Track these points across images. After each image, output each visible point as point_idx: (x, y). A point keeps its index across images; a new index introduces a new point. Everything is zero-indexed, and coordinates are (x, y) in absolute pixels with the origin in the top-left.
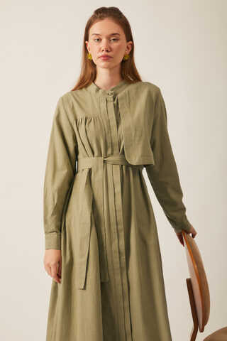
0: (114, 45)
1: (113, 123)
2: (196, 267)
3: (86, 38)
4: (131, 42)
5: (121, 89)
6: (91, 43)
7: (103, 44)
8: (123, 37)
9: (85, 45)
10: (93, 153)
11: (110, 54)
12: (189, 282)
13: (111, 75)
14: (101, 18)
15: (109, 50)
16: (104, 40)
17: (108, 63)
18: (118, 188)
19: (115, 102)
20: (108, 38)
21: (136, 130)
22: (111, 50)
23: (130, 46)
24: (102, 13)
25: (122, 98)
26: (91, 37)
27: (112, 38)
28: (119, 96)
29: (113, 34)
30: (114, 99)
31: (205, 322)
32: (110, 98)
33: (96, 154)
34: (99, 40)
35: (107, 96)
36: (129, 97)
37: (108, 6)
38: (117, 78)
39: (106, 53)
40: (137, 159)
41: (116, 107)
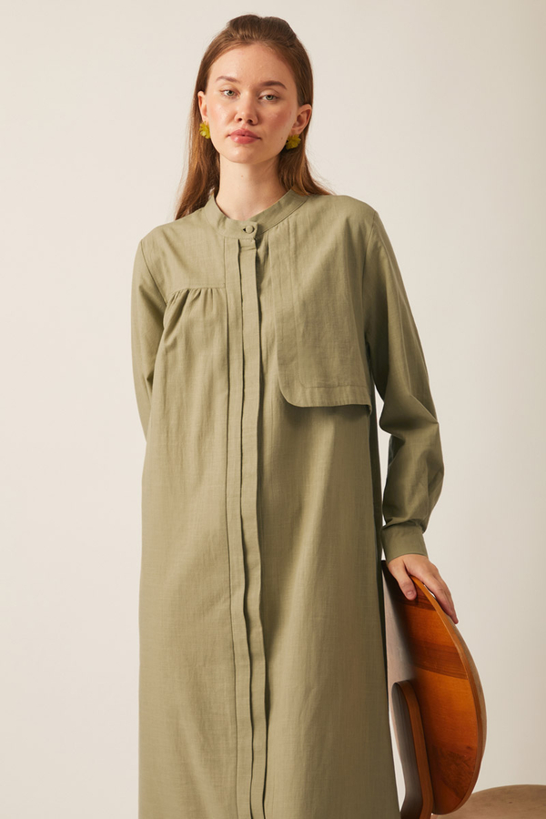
0: (270, 110)
1: (252, 302)
3: (202, 85)
4: (309, 107)
5: (280, 216)
6: (212, 98)
7: (242, 105)
8: (291, 92)
9: (197, 101)
11: (257, 129)
13: (257, 178)
14: (245, 41)
15: (255, 120)
16: (245, 95)
17: (251, 151)
19: (261, 250)
20: (256, 95)
22: (260, 120)
23: (304, 117)
24: (247, 29)
25: (278, 240)
26: (214, 84)
27: (266, 91)
28: (270, 236)
29: (270, 84)
30: (258, 244)
32: (249, 240)
34: (233, 93)
35: (241, 235)
36: (296, 236)
37: (263, 13)
38: (268, 188)
39: (247, 127)
40: (307, 391)
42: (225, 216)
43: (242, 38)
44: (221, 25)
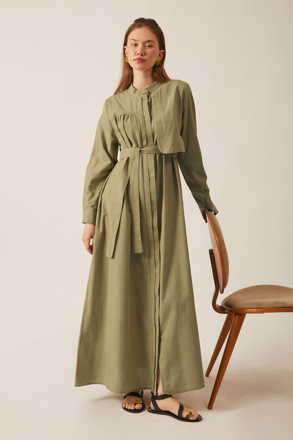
0: (149, 51)
1: (148, 118)
2: (217, 239)
3: (125, 44)
4: (163, 51)
5: (154, 88)
6: (129, 48)
7: (139, 49)
8: (156, 45)
9: (124, 49)
10: (131, 145)
11: (144, 58)
12: (211, 252)
13: (146, 76)
14: (140, 26)
15: (143, 54)
16: (140, 45)
17: (142, 65)
18: (153, 175)
19: (149, 100)
20: (144, 44)
21: (166, 124)
22: (145, 54)
23: (162, 54)
24: (141, 22)
25: (154, 96)
26: (129, 43)
27: (147, 44)
28: (152, 95)
29: (149, 41)
30: (148, 98)
31: (225, 285)
32: (145, 97)
33: (134, 145)
34: (136, 45)
35: (142, 96)
36: (161, 94)
37: (146, 17)
38: (150, 79)
39: (141, 57)
40: (168, 148)
41: (150, 105)
42: (136, 90)
43: (139, 25)
44: (132, 22)
